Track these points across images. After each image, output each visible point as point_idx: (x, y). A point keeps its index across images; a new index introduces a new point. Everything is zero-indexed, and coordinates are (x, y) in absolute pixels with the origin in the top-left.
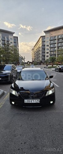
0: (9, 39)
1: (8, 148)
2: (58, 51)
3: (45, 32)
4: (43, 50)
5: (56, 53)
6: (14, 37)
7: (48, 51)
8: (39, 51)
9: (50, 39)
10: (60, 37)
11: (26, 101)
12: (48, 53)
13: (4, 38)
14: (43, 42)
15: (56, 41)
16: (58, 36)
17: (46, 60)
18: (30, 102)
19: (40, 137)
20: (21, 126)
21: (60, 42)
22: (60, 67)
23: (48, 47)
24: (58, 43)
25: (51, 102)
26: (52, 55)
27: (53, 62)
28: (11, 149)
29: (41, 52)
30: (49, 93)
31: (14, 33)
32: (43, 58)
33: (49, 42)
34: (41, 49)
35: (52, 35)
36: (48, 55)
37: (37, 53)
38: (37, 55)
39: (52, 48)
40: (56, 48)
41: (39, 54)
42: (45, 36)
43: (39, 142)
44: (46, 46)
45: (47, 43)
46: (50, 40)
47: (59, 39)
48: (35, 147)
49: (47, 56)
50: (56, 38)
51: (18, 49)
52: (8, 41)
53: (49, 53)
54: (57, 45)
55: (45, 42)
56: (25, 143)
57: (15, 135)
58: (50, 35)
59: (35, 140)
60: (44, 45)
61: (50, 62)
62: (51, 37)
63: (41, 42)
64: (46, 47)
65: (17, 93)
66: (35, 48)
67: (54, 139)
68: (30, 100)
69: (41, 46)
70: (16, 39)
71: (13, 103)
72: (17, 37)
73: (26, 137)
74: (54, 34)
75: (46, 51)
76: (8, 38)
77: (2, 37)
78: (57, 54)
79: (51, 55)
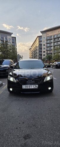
0: (8, 39)
1: (5, 127)
2: (54, 50)
3: (42, 32)
4: (40, 49)
5: (52, 52)
6: (12, 37)
7: (45, 50)
8: (36, 50)
9: (47, 38)
10: (55, 37)
11: (24, 87)
12: (44, 52)
13: (3, 38)
14: (40, 41)
15: (52, 41)
16: (54, 36)
17: (43, 58)
18: (28, 88)
19: (39, 118)
20: (19, 109)
21: (56, 41)
22: (57, 63)
23: (45, 47)
24: (54, 42)
25: (50, 88)
26: (49, 54)
27: (49, 60)
28: (9, 128)
29: (38, 52)
30: (47, 79)
31: (12, 33)
32: (40, 57)
33: (46, 41)
34: (38, 48)
35: (48, 35)
36: (45, 53)
37: (34, 52)
38: (34, 54)
39: (48, 47)
40: (52, 48)
41: (36, 53)
42: (41, 36)
43: (38, 122)
44: (42, 45)
45: (44, 42)
46: (46, 40)
47: (55, 39)
48: (34, 126)
49: (44, 55)
50: (52, 37)
51: (16, 48)
52: (6, 41)
53: (46, 52)
54: (53, 45)
55: (41, 41)
56: (23, 123)
57: (13, 116)
58: (46, 35)
59: (34, 120)
60: (40, 45)
61: (47, 61)
62: (47, 37)
63: (38, 42)
64: (43, 47)
65: (15, 80)
66: (32, 48)
67: (54, 119)
68: (28, 86)
69: (38, 45)
70: (14, 39)
71: (11, 89)
72: (15, 38)
73: (24, 118)
74: (50, 34)
75: (43, 50)
76: (6, 38)
77: (1, 37)
78: (54, 53)
79: (47, 54)
